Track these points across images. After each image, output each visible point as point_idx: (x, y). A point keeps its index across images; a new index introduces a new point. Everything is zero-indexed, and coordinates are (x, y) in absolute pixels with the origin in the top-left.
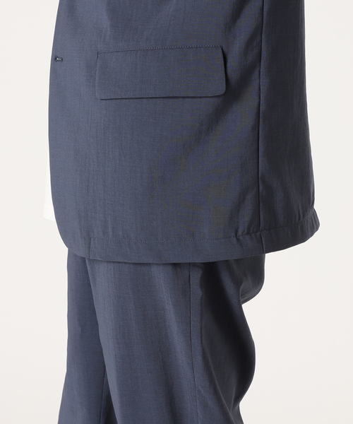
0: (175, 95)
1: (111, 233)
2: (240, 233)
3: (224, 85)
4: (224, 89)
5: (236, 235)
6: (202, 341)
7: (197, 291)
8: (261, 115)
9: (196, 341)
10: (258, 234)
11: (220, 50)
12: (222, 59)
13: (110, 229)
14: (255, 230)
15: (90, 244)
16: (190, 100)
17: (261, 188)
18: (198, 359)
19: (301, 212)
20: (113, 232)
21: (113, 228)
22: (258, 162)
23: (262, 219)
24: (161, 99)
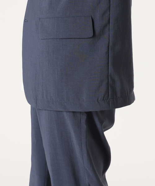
0: (71, 37)
1: (45, 97)
2: (99, 99)
3: (93, 33)
4: (92, 35)
5: (98, 100)
6: (86, 147)
7: (84, 126)
8: (110, 47)
9: (84, 148)
10: (108, 100)
11: (91, 18)
12: (92, 21)
13: (45, 96)
14: (106, 98)
15: (37, 102)
16: (77, 39)
17: (110, 80)
18: (85, 155)
19: (128, 91)
20: (46, 97)
21: (46, 95)
22: (108, 68)
23: (110, 94)
24: (65, 39)
